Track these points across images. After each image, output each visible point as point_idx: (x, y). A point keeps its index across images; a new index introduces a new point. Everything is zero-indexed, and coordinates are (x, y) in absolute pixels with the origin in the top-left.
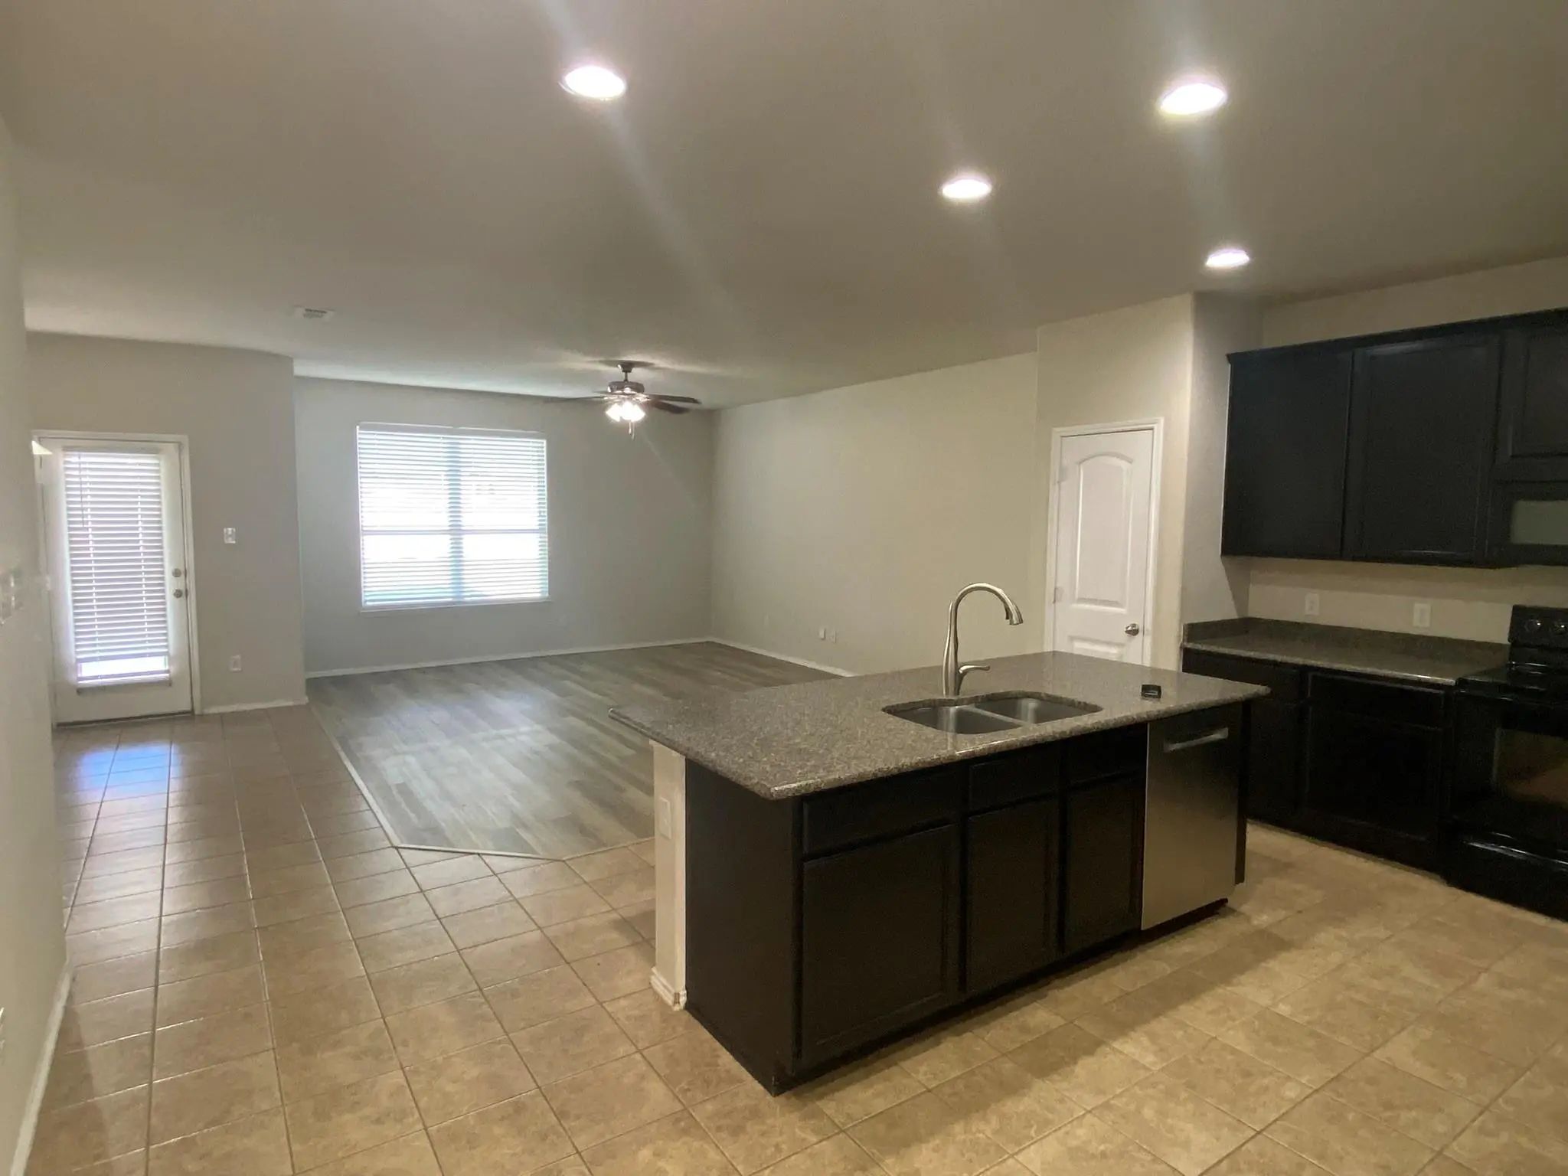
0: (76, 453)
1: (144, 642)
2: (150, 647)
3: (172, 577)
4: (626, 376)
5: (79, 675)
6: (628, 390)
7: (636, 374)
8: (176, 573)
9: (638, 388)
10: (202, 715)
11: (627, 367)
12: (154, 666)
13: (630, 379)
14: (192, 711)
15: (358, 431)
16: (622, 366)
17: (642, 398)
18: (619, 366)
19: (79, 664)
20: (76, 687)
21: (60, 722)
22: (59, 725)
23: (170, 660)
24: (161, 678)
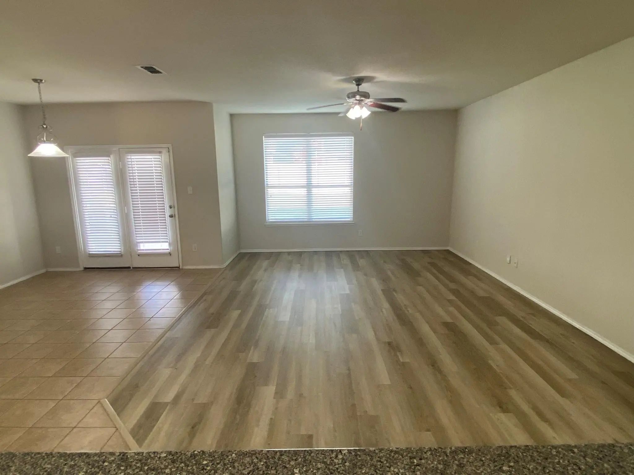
0: (130, 154)
1: (159, 236)
2: (162, 239)
3: (169, 208)
4: (358, 88)
5: (138, 249)
6: (358, 97)
7: (365, 87)
8: (171, 207)
9: (366, 95)
10: (182, 269)
11: (359, 81)
12: (164, 246)
13: (360, 90)
14: (179, 267)
15: (264, 139)
16: (356, 81)
17: (368, 101)
18: (354, 82)
19: (138, 244)
20: (137, 253)
21: (134, 267)
22: (133, 268)
23: (170, 245)
24: (166, 252)
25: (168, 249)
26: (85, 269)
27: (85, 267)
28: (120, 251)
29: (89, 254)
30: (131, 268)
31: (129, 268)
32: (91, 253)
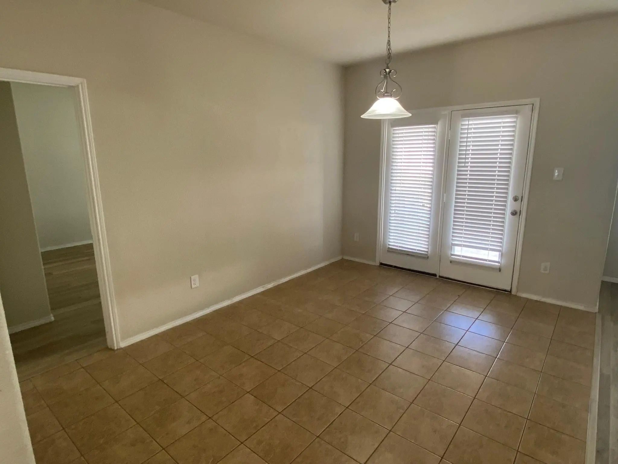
1: (488, 241)
2: (491, 245)
3: (513, 201)
5: (452, 253)
8: (515, 199)
10: (515, 296)
12: (491, 256)
14: (510, 292)
19: (453, 247)
20: (450, 259)
21: (441, 275)
22: (440, 277)
23: (502, 255)
24: (495, 265)
25: (498, 262)
26: (380, 265)
27: (381, 262)
28: (427, 252)
29: (389, 248)
30: (438, 277)
31: (435, 275)
32: (390, 247)
